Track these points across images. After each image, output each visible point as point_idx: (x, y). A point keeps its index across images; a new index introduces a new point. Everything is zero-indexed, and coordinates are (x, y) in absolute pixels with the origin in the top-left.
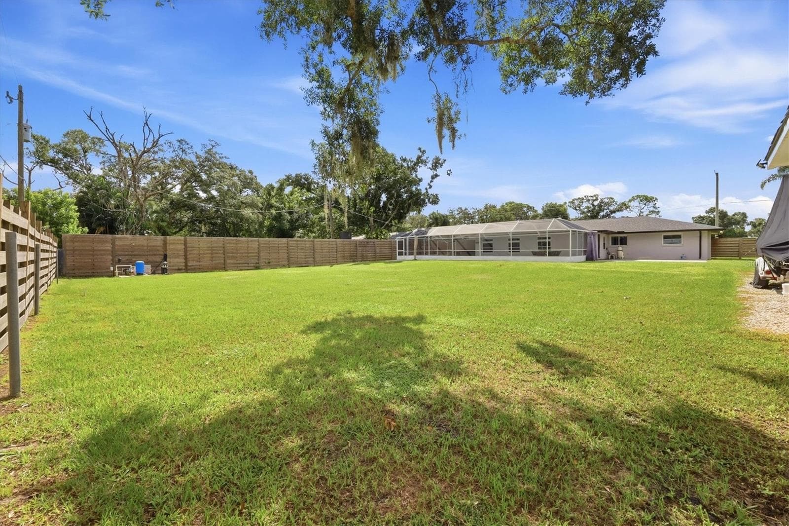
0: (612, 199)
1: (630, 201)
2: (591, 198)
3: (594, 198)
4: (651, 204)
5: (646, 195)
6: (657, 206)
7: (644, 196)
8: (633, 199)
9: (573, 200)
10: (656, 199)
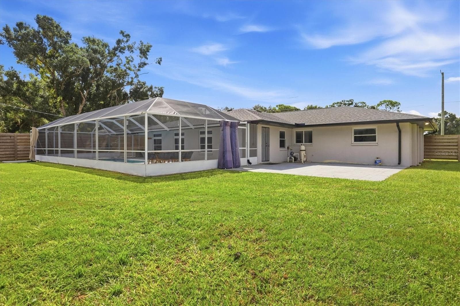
0: (364, 103)
1: (378, 105)
2: (348, 103)
3: (350, 102)
4: (396, 108)
5: (391, 100)
6: (400, 110)
7: (390, 101)
8: (381, 104)
9: (334, 104)
10: (399, 104)
